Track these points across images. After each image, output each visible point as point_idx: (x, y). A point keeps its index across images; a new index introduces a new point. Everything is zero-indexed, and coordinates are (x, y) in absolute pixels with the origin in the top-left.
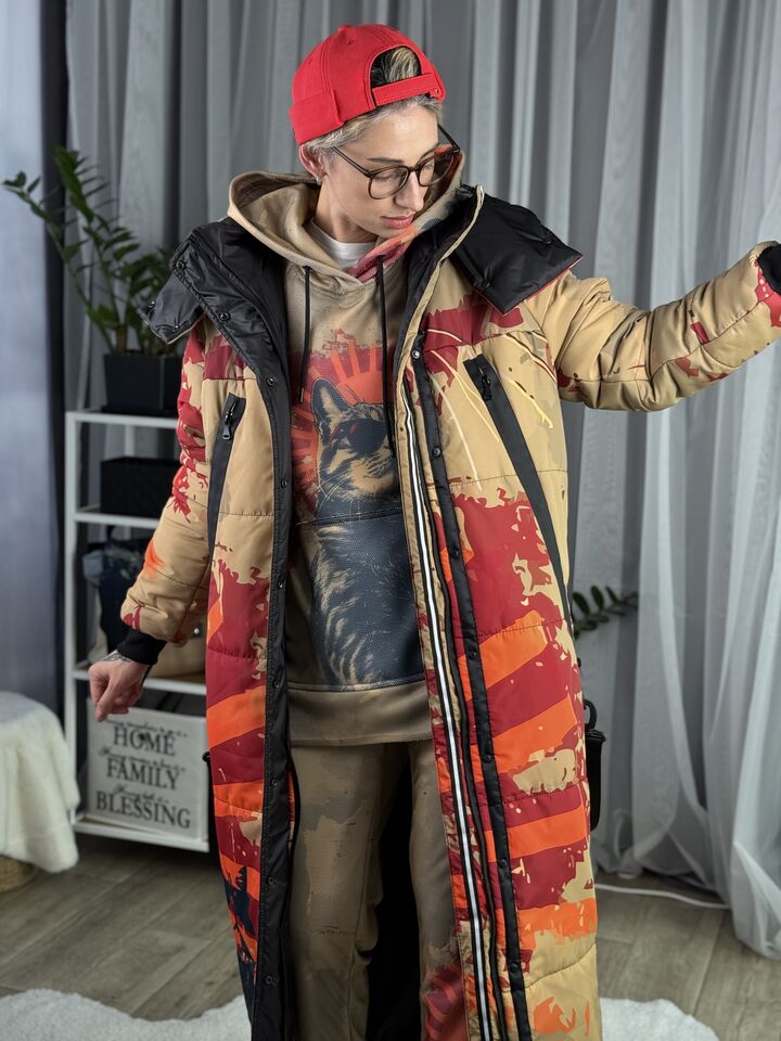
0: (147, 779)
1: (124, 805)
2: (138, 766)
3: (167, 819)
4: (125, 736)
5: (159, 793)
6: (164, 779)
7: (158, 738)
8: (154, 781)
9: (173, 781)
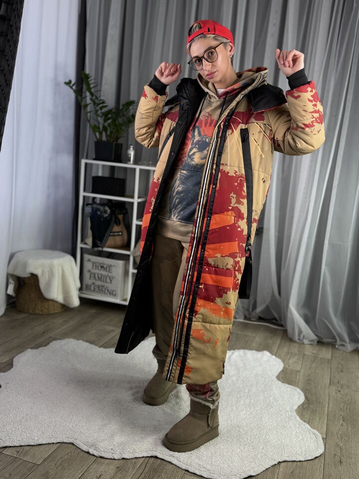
0: (102, 280)
1: (94, 289)
2: (100, 276)
3: (109, 294)
4: (96, 266)
5: (106, 285)
6: (108, 280)
7: (107, 267)
8: (105, 281)
9: (111, 281)
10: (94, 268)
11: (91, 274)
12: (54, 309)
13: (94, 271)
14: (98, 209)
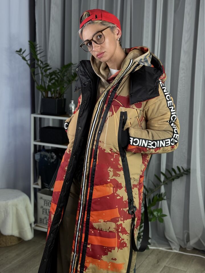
1: (46, 222)
10: (46, 204)
11: (43, 210)
12: (11, 243)
13: (45, 207)
14: (45, 155)
